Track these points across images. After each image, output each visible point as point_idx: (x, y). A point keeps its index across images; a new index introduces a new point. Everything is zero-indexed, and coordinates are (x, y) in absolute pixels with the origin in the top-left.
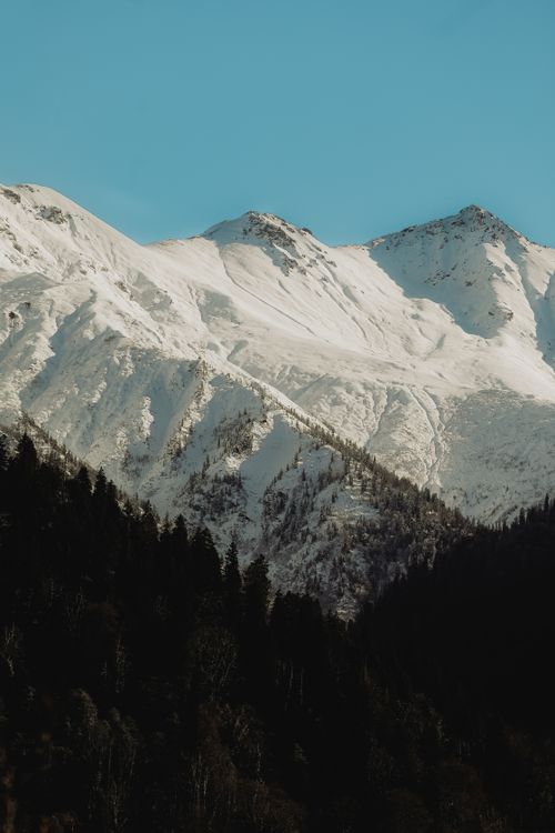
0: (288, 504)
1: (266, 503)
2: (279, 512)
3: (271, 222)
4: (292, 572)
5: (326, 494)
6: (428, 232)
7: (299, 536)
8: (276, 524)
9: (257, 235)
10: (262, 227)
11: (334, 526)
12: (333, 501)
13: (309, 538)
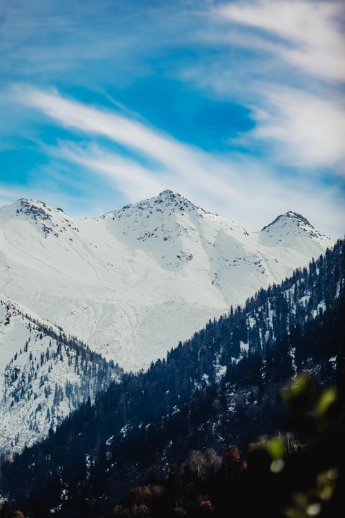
0: (20, 375)
1: (7, 376)
2: (13, 381)
3: (36, 205)
4: (20, 419)
5: (45, 368)
6: (139, 208)
7: (26, 396)
8: (12, 389)
9: (26, 213)
10: (29, 208)
11: (49, 387)
12: (50, 372)
13: (33, 396)
